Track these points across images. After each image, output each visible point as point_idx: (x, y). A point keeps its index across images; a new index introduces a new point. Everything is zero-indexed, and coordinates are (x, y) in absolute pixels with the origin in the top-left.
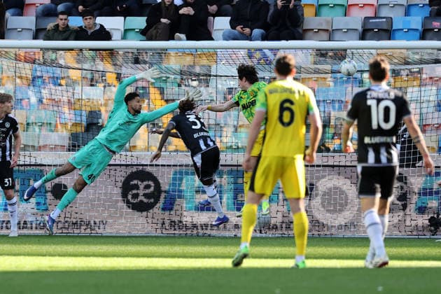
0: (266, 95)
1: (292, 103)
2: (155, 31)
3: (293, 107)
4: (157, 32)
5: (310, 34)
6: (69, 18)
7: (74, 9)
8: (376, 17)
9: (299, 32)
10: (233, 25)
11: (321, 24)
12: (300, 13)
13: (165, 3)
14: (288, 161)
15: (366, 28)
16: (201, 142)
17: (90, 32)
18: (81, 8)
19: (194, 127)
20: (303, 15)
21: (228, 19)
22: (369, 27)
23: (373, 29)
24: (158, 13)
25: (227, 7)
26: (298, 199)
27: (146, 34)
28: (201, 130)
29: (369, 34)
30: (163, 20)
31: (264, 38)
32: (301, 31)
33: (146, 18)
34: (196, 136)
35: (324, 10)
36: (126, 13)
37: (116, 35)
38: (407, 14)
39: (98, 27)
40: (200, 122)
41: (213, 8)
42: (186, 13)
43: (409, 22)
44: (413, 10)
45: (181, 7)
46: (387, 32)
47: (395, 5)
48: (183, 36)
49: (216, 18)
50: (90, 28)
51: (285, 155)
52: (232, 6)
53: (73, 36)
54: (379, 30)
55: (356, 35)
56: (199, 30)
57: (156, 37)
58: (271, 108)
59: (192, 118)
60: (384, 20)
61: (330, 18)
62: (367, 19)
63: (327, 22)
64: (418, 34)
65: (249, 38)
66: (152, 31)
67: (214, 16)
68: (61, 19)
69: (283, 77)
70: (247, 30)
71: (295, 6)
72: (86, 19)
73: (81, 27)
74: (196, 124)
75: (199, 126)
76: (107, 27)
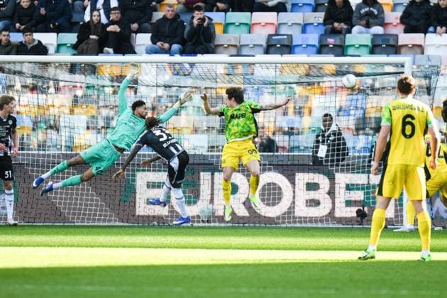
0: (390, 111)
1: (413, 118)
2: (86, 46)
3: (414, 121)
4: (88, 47)
5: (220, 49)
6: (11, 34)
7: (12, 27)
8: (276, 35)
9: (211, 47)
10: (154, 41)
11: (230, 40)
12: (212, 31)
13: (93, 22)
14: (410, 168)
15: (269, 44)
16: (172, 149)
17: (29, 47)
18: (18, 25)
19: (161, 140)
20: (214, 32)
21: (149, 35)
22: (272, 43)
23: (275, 45)
24: (87, 30)
25: (147, 25)
26: (421, 201)
27: (78, 48)
28: (168, 140)
29: (272, 49)
30: (92, 37)
31: (182, 53)
32: (213, 46)
33: (76, 34)
34: (165, 145)
35: (231, 28)
36: (58, 30)
37: (51, 50)
38: (304, 31)
39: (36, 43)
40: (166, 134)
41: (135, 26)
42: (113, 30)
43: (307, 38)
44: (309, 29)
45: (108, 25)
46: (288, 48)
47: (293, 24)
48: (111, 50)
49: (138, 35)
50: (30, 43)
51: (408, 163)
52: (152, 24)
53: (14, 51)
54: (281, 45)
55: (261, 50)
56: (123, 45)
57: (87, 51)
58: (394, 122)
59: (158, 133)
60: (285, 37)
61: (237, 35)
62: (270, 36)
63: (236, 38)
64: (315, 49)
65: (169, 52)
66: (83, 46)
67: (136, 32)
68: (4, 36)
69: (404, 96)
70: (166, 45)
71: (208, 24)
72: (26, 35)
73: (21, 42)
74: (162, 136)
75: (165, 138)
76: (44, 42)
